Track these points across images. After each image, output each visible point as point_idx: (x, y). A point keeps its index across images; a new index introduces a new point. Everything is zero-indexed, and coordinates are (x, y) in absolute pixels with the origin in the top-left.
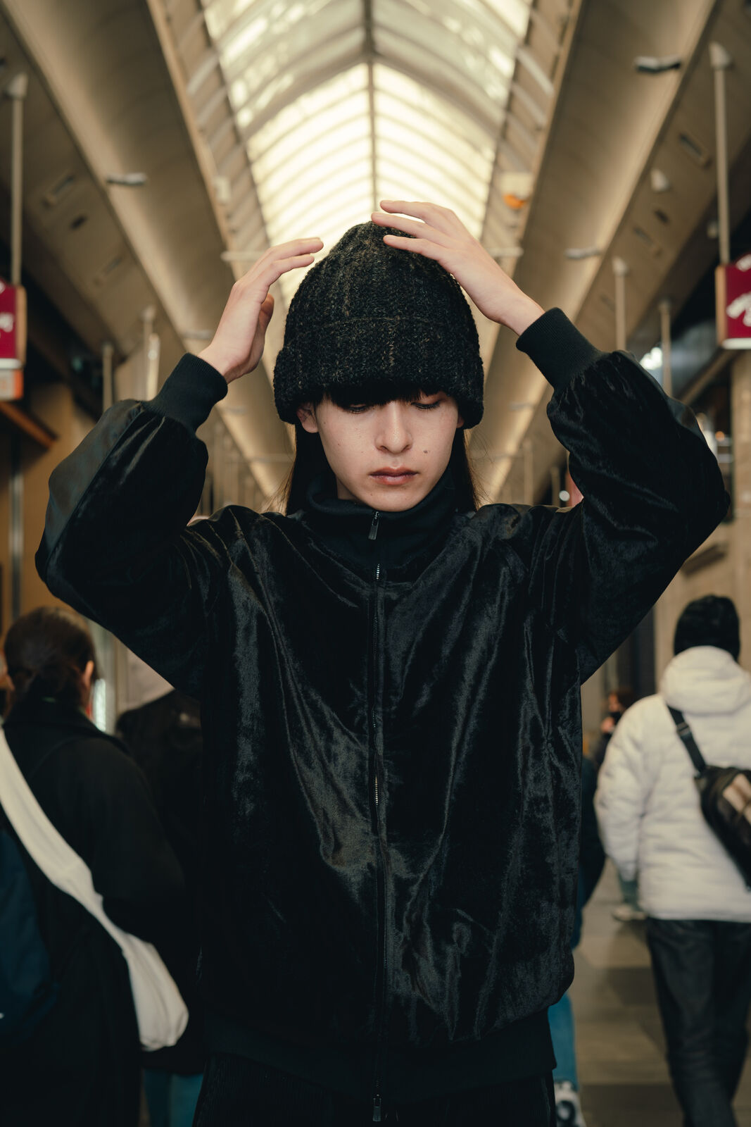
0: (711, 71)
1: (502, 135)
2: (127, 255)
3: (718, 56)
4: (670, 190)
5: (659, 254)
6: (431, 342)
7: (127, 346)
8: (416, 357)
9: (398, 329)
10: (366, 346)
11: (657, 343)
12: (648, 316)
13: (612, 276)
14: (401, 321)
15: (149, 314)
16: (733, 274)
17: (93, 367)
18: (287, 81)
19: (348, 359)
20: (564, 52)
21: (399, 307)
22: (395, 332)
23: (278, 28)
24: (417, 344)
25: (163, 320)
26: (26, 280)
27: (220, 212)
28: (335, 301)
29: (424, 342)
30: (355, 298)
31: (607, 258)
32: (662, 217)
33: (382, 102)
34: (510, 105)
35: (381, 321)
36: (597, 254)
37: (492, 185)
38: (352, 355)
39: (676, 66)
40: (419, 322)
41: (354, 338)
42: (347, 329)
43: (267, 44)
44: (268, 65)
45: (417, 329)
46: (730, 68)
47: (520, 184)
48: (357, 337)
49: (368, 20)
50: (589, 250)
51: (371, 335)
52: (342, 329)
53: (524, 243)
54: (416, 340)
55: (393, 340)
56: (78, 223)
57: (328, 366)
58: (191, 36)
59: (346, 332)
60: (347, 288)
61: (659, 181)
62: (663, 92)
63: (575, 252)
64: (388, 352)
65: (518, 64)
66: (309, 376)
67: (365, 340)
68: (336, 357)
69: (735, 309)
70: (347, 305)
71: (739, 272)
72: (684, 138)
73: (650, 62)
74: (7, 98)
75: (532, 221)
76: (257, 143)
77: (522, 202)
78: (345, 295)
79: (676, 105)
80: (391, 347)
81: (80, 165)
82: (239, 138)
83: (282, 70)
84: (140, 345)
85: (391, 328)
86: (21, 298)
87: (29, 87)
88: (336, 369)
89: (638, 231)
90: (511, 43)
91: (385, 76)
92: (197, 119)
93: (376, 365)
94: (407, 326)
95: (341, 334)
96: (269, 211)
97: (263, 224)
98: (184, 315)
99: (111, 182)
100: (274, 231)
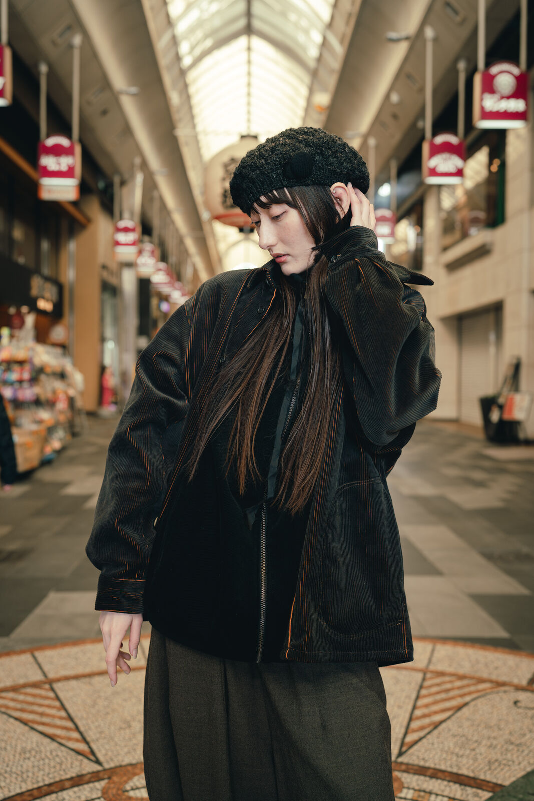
0: (424, 41)
1: (314, 74)
2: (127, 130)
3: (429, 33)
4: (401, 103)
7: (126, 176)
11: (388, 180)
13: (367, 146)
15: (137, 161)
16: (432, 144)
17: (109, 186)
18: (209, 43)
20: (349, 31)
23: (206, 16)
25: (144, 165)
26: (81, 141)
27: (173, 110)
32: (395, 117)
33: (254, 56)
34: (319, 59)
36: (361, 135)
37: (309, 100)
39: (407, 38)
43: (200, 24)
44: (199, 34)
47: (323, 99)
49: (249, 14)
56: (104, 113)
58: (162, 18)
61: (395, 98)
63: (350, 133)
65: (325, 39)
69: (433, 162)
71: (435, 144)
72: (409, 76)
73: (393, 35)
74: (71, 47)
75: (329, 118)
76: (191, 76)
77: (324, 109)
79: (406, 59)
81: (106, 84)
82: (183, 73)
83: (206, 37)
84: (133, 176)
86: (78, 150)
87: (83, 42)
89: (383, 124)
90: (321, 26)
91: (257, 42)
92: (164, 61)
96: (196, 111)
97: (192, 117)
98: (154, 162)
99: (121, 93)
100: (198, 120)
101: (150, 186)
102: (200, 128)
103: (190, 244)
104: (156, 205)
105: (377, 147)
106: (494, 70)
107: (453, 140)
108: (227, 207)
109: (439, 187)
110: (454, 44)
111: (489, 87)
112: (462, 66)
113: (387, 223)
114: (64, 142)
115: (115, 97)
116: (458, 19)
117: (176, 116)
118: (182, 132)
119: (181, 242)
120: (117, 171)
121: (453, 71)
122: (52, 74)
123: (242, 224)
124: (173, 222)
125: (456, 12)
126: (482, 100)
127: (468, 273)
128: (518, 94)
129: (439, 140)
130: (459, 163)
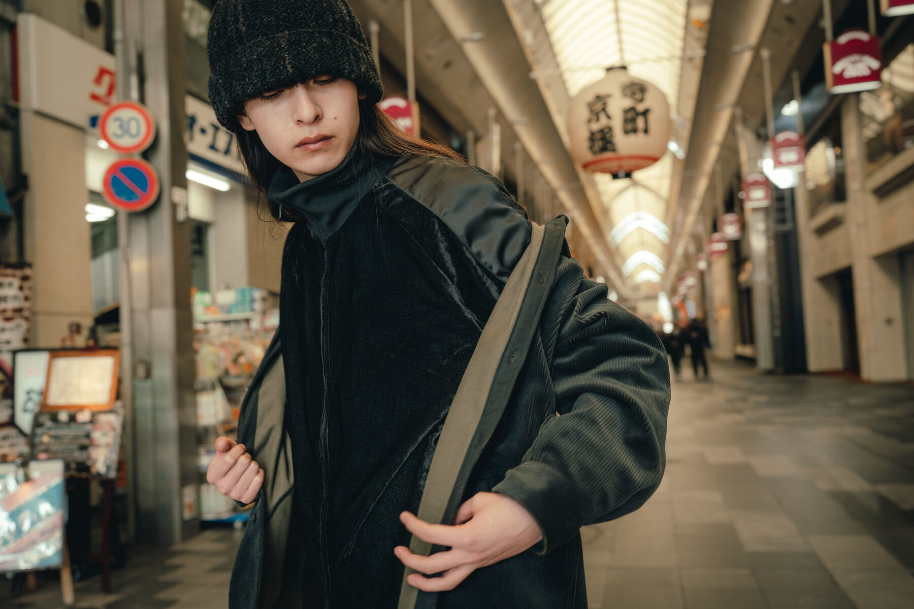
2: (476, 80)
4: (796, 3)
5: (789, 44)
6: (318, 46)
7: (481, 131)
8: (308, 60)
9: (289, 42)
10: (266, 61)
11: (792, 98)
12: (786, 82)
13: (762, 60)
14: (290, 34)
15: (492, 112)
16: (835, 46)
17: (464, 144)
19: (254, 75)
21: (283, 12)
22: (286, 45)
24: (307, 50)
25: (500, 116)
26: (420, 98)
27: (527, 51)
28: (233, 21)
29: (313, 47)
30: (248, 15)
31: (757, 50)
32: (790, 20)
35: (273, 38)
36: (751, 48)
37: (687, 17)
38: (257, 71)
40: (305, 32)
41: (255, 57)
42: (249, 50)
45: (304, 39)
47: (701, 13)
48: (257, 55)
50: (746, 46)
51: (268, 51)
52: (244, 52)
53: (707, 47)
54: (305, 47)
55: (286, 51)
56: (448, 65)
57: (241, 84)
59: (249, 54)
60: (240, 8)
63: (737, 48)
64: (284, 62)
66: (230, 95)
67: (264, 56)
68: (245, 76)
69: (838, 67)
70: (242, 23)
71: (840, 44)
75: (711, 34)
76: (548, 11)
77: (704, 24)
78: (240, 15)
80: (287, 57)
81: (445, 33)
82: (537, 8)
84: (488, 130)
85: (283, 41)
86: (415, 108)
88: (248, 85)
89: (776, 30)
93: (278, 75)
94: (295, 38)
95: (245, 56)
96: (558, 48)
97: (554, 56)
98: (512, 111)
99: (464, 40)
100: (561, 58)
101: (510, 138)
102: (564, 67)
103: (565, 197)
104: (519, 159)
105: (772, 59)
107: (863, 36)
108: (594, 153)
109: (858, 94)
113: (794, 148)
114: (400, 103)
115: (458, 47)
117: (531, 58)
118: (539, 74)
119: (554, 195)
120: (470, 127)
122: (384, 32)
123: (615, 169)
124: (542, 175)
129: (843, 39)
130: (875, 64)
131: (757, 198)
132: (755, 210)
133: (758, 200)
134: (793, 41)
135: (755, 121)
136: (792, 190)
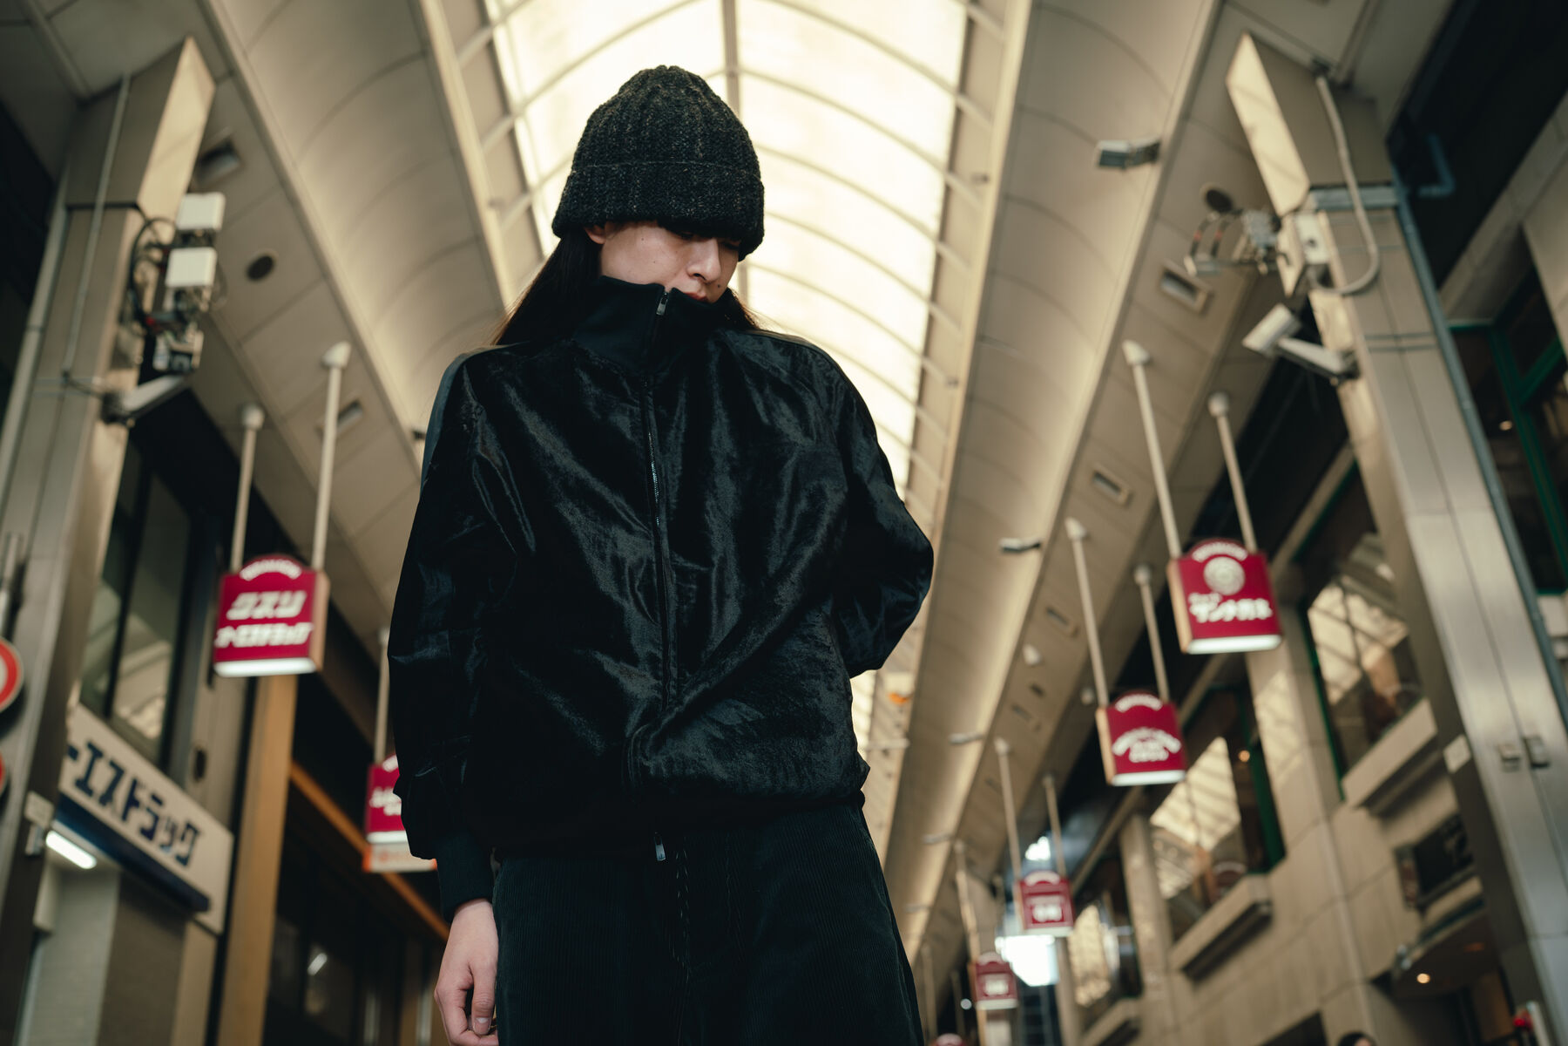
0: (1070, 544)
3: (1074, 529)
4: (1042, 663)
5: (1038, 728)
11: (1045, 830)
12: (1033, 795)
13: (996, 756)
16: (1113, 716)
31: (988, 741)
32: (1037, 690)
36: (978, 738)
39: (1037, 546)
46: (1087, 539)
47: (902, 682)
50: (972, 734)
53: (910, 735)
61: (1031, 655)
62: (1025, 572)
63: (958, 737)
69: (1121, 746)
71: (1119, 713)
72: (1051, 611)
73: (1013, 543)
75: (915, 717)
77: (905, 699)
79: (1040, 582)
89: (1016, 709)
105: (1011, 754)
106: (1200, 554)
107: (1153, 703)
110: (1122, 543)
111: (1197, 582)
112: (1142, 576)
113: (1056, 898)
116: (1122, 498)
121: (1129, 587)
125: (1116, 488)
126: (1188, 605)
127: (1233, 974)
128: (1250, 590)
129: (1124, 705)
130: (1174, 745)
131: (994, 995)
132: (994, 1016)
133: (998, 997)
134: (1042, 727)
135: (987, 864)
136: (1051, 989)
